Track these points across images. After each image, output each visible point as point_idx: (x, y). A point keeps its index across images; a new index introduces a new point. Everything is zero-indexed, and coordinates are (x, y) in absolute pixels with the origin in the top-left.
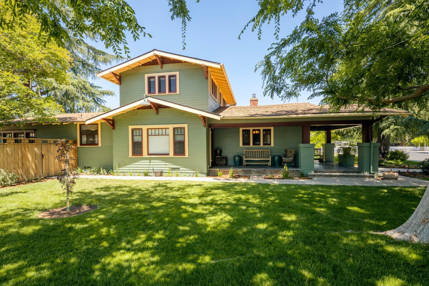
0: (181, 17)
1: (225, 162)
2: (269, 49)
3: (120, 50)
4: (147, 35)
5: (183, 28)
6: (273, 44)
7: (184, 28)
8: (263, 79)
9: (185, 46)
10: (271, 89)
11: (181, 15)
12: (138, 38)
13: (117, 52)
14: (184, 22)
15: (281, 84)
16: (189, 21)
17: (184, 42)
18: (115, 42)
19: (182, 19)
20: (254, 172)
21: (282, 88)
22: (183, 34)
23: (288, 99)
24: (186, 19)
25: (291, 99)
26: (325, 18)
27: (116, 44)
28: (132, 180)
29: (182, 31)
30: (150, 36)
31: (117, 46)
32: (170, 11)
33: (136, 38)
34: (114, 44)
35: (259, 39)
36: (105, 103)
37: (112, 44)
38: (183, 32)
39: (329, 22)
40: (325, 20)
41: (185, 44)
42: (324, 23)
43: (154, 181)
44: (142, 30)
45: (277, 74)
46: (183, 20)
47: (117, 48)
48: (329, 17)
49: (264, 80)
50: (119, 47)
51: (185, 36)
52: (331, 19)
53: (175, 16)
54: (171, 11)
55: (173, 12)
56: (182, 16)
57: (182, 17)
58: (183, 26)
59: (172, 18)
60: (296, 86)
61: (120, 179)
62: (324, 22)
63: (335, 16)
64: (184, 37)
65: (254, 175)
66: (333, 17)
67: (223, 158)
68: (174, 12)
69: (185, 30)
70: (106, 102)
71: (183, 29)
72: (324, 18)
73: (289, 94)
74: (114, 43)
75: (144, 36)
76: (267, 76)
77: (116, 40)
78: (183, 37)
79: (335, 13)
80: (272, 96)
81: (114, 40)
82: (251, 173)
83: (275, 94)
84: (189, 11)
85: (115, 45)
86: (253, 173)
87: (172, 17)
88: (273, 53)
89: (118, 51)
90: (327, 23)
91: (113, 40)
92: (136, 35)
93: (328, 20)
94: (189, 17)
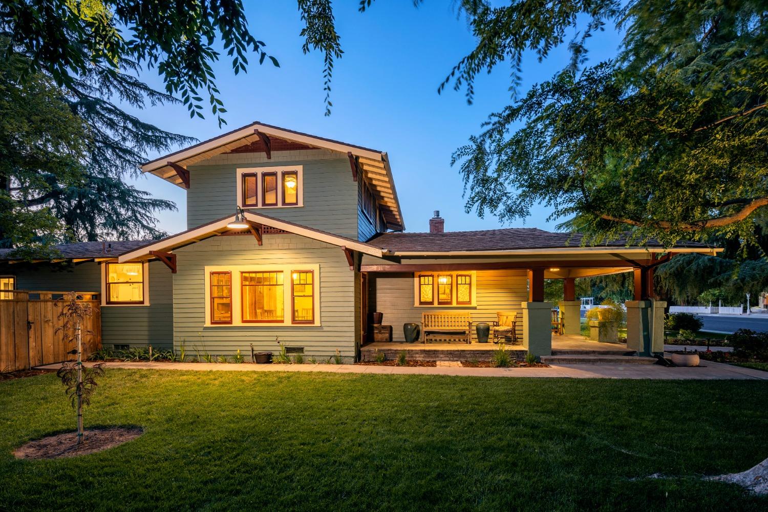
0: (323, 49)
1: (387, 335)
2: (483, 125)
3: (199, 99)
4: (267, 59)
5: (325, 70)
6: (493, 114)
7: (328, 71)
8: (465, 181)
9: (329, 107)
10: (480, 201)
11: (322, 45)
12: (244, 68)
13: (191, 104)
14: (328, 60)
15: (497, 192)
16: (338, 57)
17: (329, 99)
18: (188, 82)
19: (324, 52)
20: (442, 354)
21: (499, 199)
22: (326, 83)
23: (509, 221)
24: (333, 53)
25: (513, 221)
26: (587, 70)
27: (191, 87)
28: (211, 371)
29: (325, 76)
30: (276, 63)
31: (193, 91)
32: (301, 35)
33: (240, 68)
34: (187, 87)
35: (470, 102)
36: (156, 223)
37: (181, 86)
38: (326, 79)
39: (596, 78)
40: (587, 74)
41: (330, 104)
42: (585, 80)
43: (255, 372)
44: (256, 48)
45: (490, 173)
46: (327, 55)
47: (192, 95)
48: (595, 68)
49: (466, 183)
50: (196, 94)
51: (329, 89)
52: (599, 73)
53: (311, 46)
54: (303, 34)
55: (306, 37)
56: (324, 47)
57: (326, 49)
58: (326, 67)
59: (305, 49)
60: (524, 196)
61: (187, 369)
62: (585, 78)
63: (608, 68)
64: (327, 90)
65: (443, 359)
66: (603, 69)
67: (384, 327)
68: (309, 38)
69: (330, 75)
70: (158, 221)
71: (326, 73)
72: (585, 69)
73: (510, 211)
74: (185, 83)
75: (261, 61)
76: (472, 177)
77: (190, 77)
78: (325, 89)
79: (607, 62)
80: (481, 214)
81: (187, 78)
82: (438, 357)
83: (487, 210)
84: (338, 37)
85: (189, 89)
86: (442, 356)
87: (304, 46)
88: (490, 134)
89: (195, 103)
90: (592, 79)
91: (183, 77)
92: (240, 60)
93: (594, 73)
94: (339, 50)
